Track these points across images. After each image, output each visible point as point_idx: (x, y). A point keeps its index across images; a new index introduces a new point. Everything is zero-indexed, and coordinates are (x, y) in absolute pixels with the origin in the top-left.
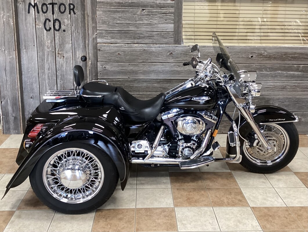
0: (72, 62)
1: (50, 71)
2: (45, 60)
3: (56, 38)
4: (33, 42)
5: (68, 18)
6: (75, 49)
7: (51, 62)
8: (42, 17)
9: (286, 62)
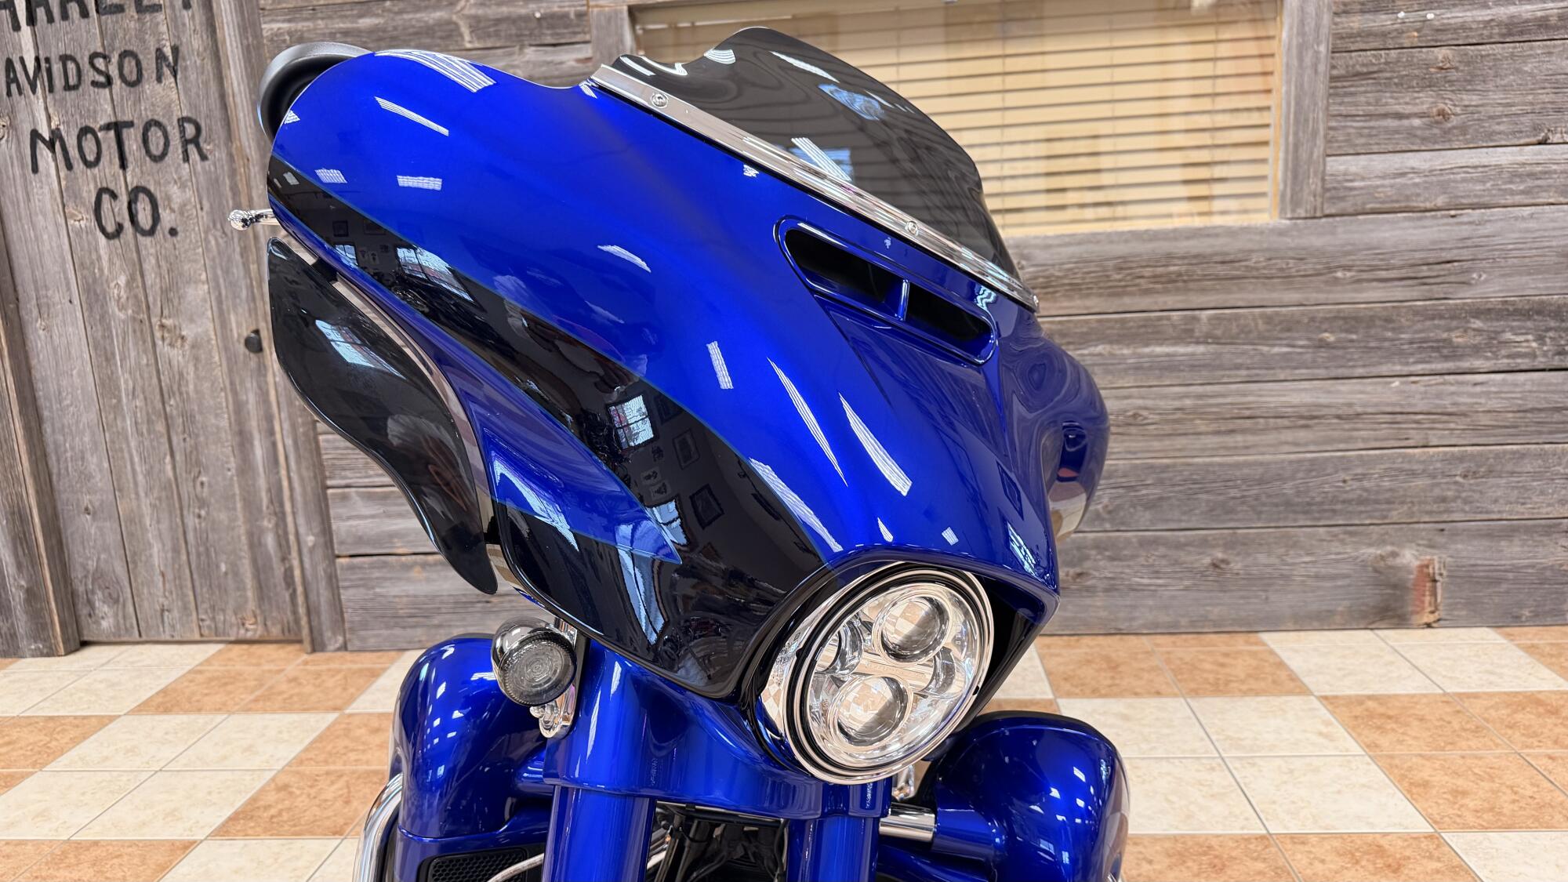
0: (217, 358)
1: (139, 403)
2: (118, 358)
3: (146, 266)
4: (65, 289)
5: (180, 178)
6: (220, 302)
7: (138, 364)
8: (87, 183)
9: (1128, 302)
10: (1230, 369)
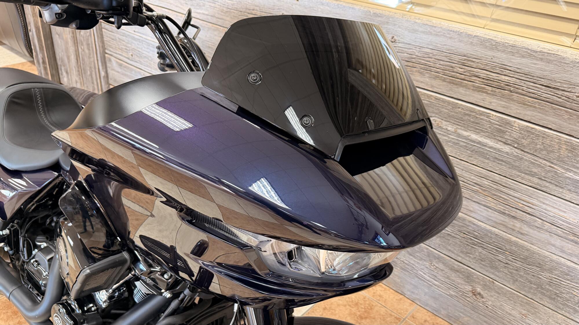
10: (526, 174)
